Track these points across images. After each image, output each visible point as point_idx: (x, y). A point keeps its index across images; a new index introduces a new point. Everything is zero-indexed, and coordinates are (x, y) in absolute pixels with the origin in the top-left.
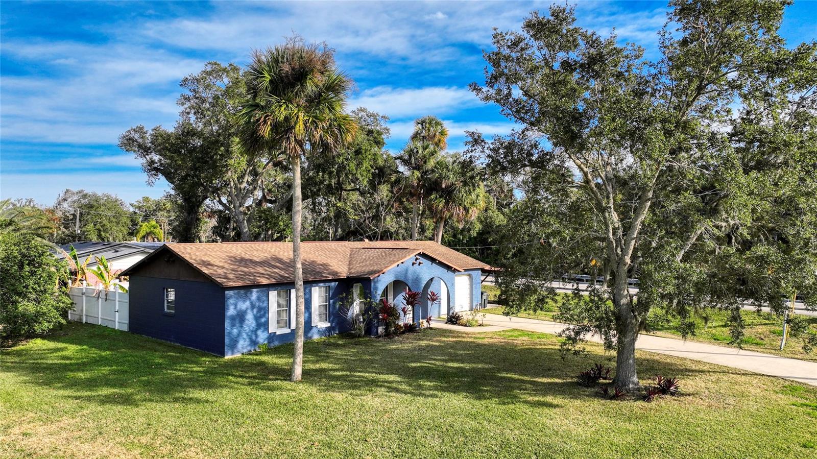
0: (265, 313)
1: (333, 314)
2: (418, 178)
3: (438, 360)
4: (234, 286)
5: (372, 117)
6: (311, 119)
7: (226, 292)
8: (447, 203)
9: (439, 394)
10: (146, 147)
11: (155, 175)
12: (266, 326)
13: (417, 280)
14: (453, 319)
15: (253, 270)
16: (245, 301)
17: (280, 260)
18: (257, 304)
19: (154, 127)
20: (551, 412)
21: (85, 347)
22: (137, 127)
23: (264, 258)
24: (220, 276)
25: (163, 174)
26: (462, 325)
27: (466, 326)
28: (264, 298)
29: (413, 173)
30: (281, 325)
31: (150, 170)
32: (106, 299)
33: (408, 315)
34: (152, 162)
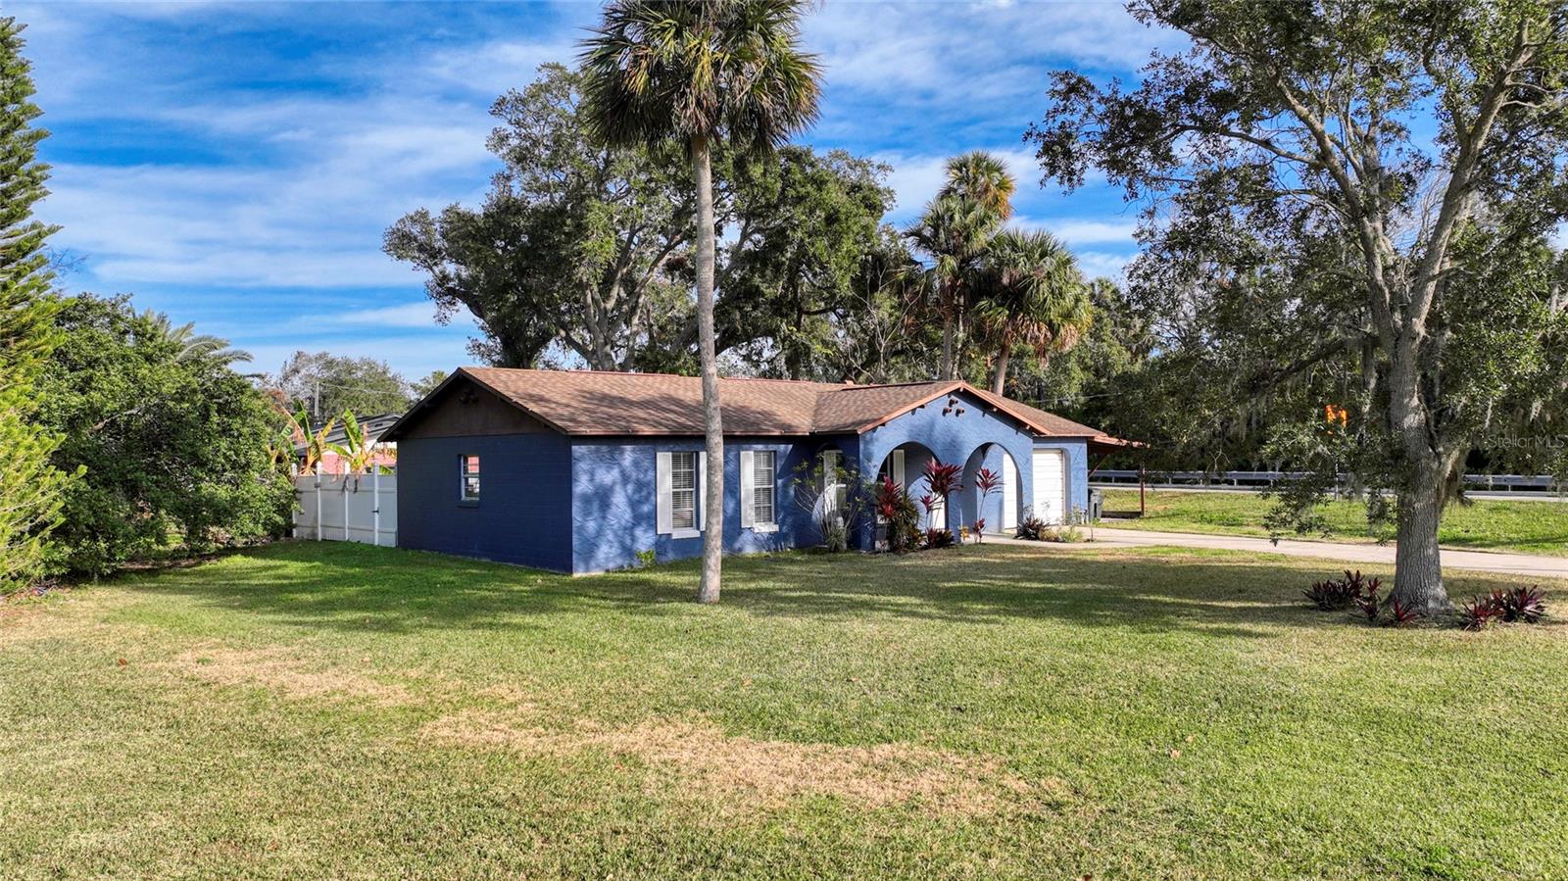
0: (649, 494)
1: (784, 508)
2: (953, 271)
3: (1000, 579)
4: (589, 433)
5: (858, 168)
6: (728, 56)
7: (574, 448)
8: (1012, 317)
9: (1003, 619)
10: (433, 248)
11: (449, 303)
12: (651, 519)
13: (954, 446)
14: (1030, 530)
15: (625, 414)
16: (609, 469)
17: (678, 402)
18: (634, 475)
19: (446, 206)
20: (1252, 643)
21: (317, 563)
22: (417, 213)
23: (648, 397)
24: (561, 417)
25: (464, 301)
26: (1048, 540)
27: (1057, 540)
28: (646, 464)
29: (942, 260)
30: (681, 522)
31: (440, 295)
32: (356, 491)
33: (935, 512)
34: (444, 278)
